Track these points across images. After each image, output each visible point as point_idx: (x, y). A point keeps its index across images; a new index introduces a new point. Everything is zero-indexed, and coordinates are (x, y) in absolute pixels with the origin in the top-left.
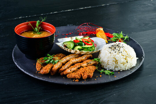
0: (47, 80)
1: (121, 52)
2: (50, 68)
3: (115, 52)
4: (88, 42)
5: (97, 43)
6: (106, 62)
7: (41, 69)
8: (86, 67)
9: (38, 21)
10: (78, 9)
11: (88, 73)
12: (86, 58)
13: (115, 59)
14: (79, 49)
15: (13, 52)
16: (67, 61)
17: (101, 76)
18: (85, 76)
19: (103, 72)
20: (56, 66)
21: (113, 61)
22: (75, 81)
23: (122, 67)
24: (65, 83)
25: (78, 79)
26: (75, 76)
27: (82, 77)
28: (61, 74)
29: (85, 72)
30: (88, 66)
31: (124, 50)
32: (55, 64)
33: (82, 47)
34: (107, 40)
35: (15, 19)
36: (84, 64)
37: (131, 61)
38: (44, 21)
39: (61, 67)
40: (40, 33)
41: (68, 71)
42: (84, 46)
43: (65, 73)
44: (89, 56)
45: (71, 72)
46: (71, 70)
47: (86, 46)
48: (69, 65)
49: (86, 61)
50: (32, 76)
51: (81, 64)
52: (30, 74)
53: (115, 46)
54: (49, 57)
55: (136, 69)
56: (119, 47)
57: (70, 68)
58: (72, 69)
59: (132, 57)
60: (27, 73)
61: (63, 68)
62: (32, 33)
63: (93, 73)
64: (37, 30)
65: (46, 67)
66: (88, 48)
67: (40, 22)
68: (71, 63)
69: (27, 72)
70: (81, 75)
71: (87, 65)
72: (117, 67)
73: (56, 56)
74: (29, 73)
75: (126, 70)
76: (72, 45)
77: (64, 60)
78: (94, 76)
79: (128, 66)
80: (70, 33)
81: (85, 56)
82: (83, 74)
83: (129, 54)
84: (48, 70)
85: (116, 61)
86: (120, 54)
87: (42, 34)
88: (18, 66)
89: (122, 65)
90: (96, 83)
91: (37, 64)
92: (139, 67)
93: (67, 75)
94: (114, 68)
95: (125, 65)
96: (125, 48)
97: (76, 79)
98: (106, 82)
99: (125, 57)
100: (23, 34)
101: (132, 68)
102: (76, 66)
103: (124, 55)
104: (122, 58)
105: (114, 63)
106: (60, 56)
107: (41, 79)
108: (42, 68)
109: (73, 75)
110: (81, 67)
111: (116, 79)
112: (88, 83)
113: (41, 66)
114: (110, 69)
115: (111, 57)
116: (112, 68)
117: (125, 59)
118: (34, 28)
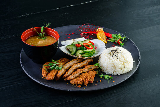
0: (52, 87)
1: (119, 58)
2: (55, 74)
3: (114, 58)
4: (89, 46)
5: (97, 45)
6: (106, 67)
7: (46, 76)
8: (87, 72)
9: (43, 27)
10: (79, 4)
11: (89, 79)
12: (88, 63)
13: (114, 64)
14: (80, 54)
15: (20, 57)
16: (70, 67)
17: (101, 81)
18: (87, 82)
19: (103, 76)
20: (61, 73)
21: (112, 66)
22: (78, 87)
23: (120, 72)
24: (68, 90)
25: (80, 85)
26: (77, 83)
27: (83, 83)
28: (65, 80)
29: (86, 77)
30: (90, 72)
31: (122, 56)
32: (59, 70)
33: (84, 52)
34: (107, 40)
35: (21, 16)
36: (86, 70)
37: (128, 65)
38: (48, 27)
39: (65, 73)
40: (44, 38)
41: (71, 77)
42: (85, 51)
43: (68, 79)
44: (90, 60)
45: (74, 78)
46: (73, 77)
47: (88, 50)
48: (72, 71)
49: (88, 66)
50: (39, 82)
51: (83, 69)
52: (36, 81)
53: (114, 52)
54: (54, 63)
55: (132, 73)
56: (117, 52)
57: (72, 75)
58: (75, 75)
59: (129, 62)
60: (34, 80)
61: (67, 74)
62: (38, 39)
63: (93, 79)
64: (42, 36)
65: (51, 73)
66: (89, 52)
67: (45, 28)
68: (74, 69)
69: (33, 78)
70: (83, 81)
71: (88, 70)
72: (115, 72)
73: (59, 61)
74: (36, 79)
75: (124, 74)
76: (74, 50)
77: (67, 66)
78: (95, 82)
79: (125, 71)
80: (73, 33)
81: (87, 61)
82: (84, 80)
83: (126, 59)
84: (53, 77)
85: (115, 67)
86: (118, 60)
87: (46, 39)
88: (25, 72)
89: (120, 70)
90: (97, 89)
91: (43, 71)
92: (135, 71)
93: (70, 81)
94: (113, 72)
95: (123, 70)
96: (122, 54)
97: (78, 85)
98: (105, 88)
99: (122, 63)
100: (29, 39)
101: (129, 72)
102: (78, 72)
103: (122, 61)
104: (119, 64)
105: (113, 69)
106: (64, 61)
107: (47, 86)
108: (47, 74)
109: (76, 81)
110: (83, 72)
111: (114, 85)
112: (89, 89)
113: (46, 72)
114: (110, 73)
115: (110, 63)
116: (111, 72)
117: (123, 64)
118: (39, 33)
